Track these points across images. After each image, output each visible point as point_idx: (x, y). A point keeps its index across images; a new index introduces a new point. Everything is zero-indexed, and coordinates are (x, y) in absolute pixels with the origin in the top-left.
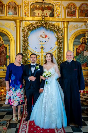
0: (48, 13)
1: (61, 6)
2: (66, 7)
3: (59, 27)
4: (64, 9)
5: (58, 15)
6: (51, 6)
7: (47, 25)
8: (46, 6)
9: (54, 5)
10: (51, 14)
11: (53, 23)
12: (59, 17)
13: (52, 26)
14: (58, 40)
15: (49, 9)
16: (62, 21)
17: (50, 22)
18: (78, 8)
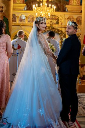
0: (55, 21)
1: (64, 18)
2: (67, 19)
3: (62, 31)
4: (66, 19)
5: (62, 23)
6: (57, 18)
7: (54, 30)
8: (54, 17)
9: (59, 17)
10: (56, 22)
11: (58, 28)
12: (62, 25)
13: (57, 30)
14: (61, 40)
15: (55, 19)
16: (64, 27)
17: (56, 28)
18: (75, 19)
